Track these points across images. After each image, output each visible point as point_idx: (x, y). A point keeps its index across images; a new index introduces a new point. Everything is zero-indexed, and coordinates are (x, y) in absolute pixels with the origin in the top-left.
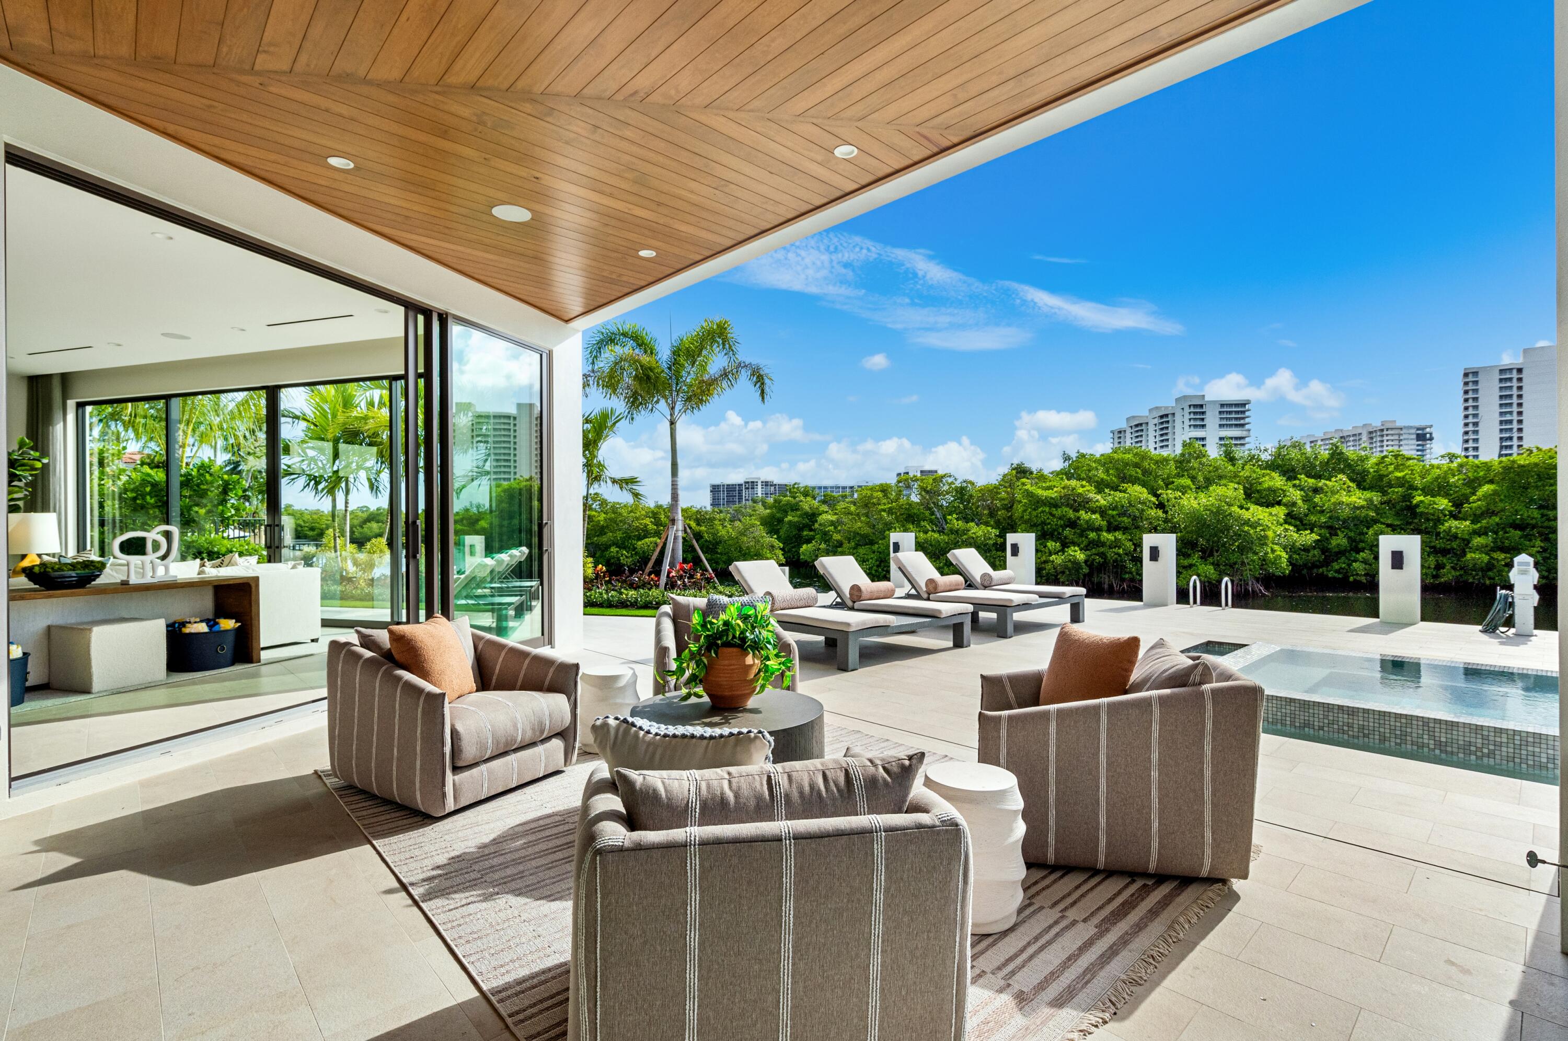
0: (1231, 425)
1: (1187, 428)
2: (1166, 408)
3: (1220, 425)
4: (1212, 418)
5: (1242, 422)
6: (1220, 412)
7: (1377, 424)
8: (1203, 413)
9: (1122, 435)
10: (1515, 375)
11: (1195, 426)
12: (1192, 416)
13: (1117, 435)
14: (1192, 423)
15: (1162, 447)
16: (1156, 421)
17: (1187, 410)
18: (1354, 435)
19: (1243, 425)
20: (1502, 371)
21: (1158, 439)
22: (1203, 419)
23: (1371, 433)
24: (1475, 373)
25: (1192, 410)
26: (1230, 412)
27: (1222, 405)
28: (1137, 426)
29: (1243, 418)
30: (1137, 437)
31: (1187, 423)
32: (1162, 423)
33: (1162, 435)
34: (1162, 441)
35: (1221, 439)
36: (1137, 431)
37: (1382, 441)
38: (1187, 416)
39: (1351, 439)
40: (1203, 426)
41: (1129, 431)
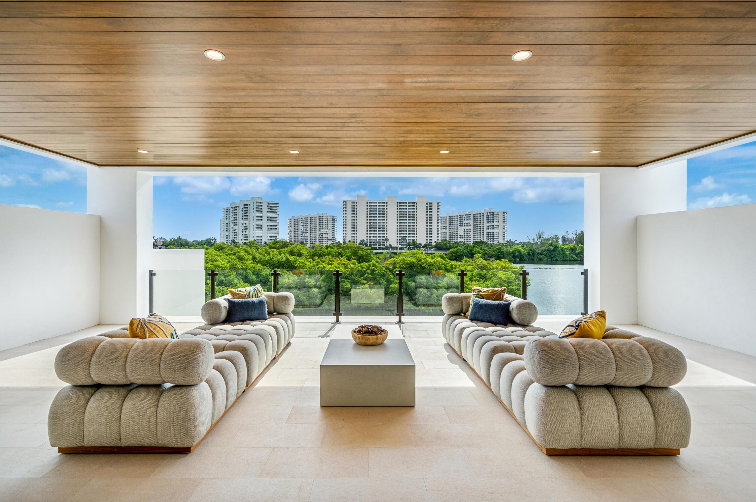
0: (272, 212)
1: (255, 211)
2: (247, 201)
3: (268, 212)
4: (265, 208)
5: (276, 211)
6: (268, 206)
7: (321, 214)
8: (261, 206)
9: (228, 211)
10: (355, 204)
11: (258, 211)
12: (257, 207)
13: (226, 211)
14: (257, 209)
15: (245, 218)
16: (243, 206)
17: (255, 204)
18: (314, 217)
19: (276, 212)
20: (352, 202)
21: (244, 215)
22: (261, 208)
23: (319, 217)
24: (346, 202)
25: (257, 204)
26: (272, 206)
27: (269, 203)
28: (234, 207)
29: (277, 209)
30: (234, 213)
31: (255, 209)
32: (245, 208)
33: (245, 213)
34: (245, 216)
35: (268, 217)
36: (235, 210)
37: (322, 220)
38: (255, 207)
39: (313, 218)
40: (261, 211)
41: (231, 209)
